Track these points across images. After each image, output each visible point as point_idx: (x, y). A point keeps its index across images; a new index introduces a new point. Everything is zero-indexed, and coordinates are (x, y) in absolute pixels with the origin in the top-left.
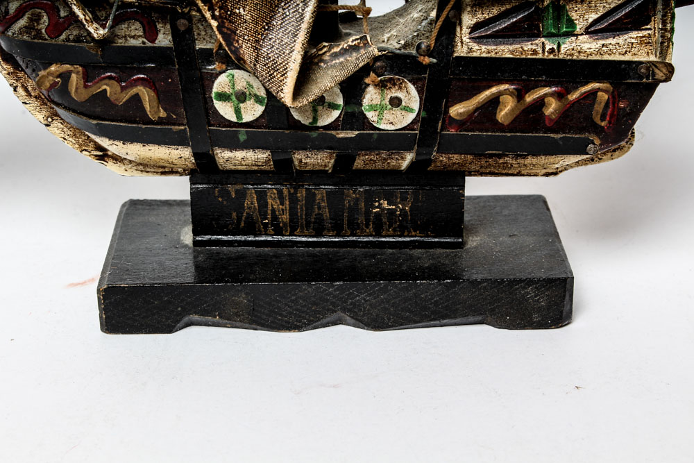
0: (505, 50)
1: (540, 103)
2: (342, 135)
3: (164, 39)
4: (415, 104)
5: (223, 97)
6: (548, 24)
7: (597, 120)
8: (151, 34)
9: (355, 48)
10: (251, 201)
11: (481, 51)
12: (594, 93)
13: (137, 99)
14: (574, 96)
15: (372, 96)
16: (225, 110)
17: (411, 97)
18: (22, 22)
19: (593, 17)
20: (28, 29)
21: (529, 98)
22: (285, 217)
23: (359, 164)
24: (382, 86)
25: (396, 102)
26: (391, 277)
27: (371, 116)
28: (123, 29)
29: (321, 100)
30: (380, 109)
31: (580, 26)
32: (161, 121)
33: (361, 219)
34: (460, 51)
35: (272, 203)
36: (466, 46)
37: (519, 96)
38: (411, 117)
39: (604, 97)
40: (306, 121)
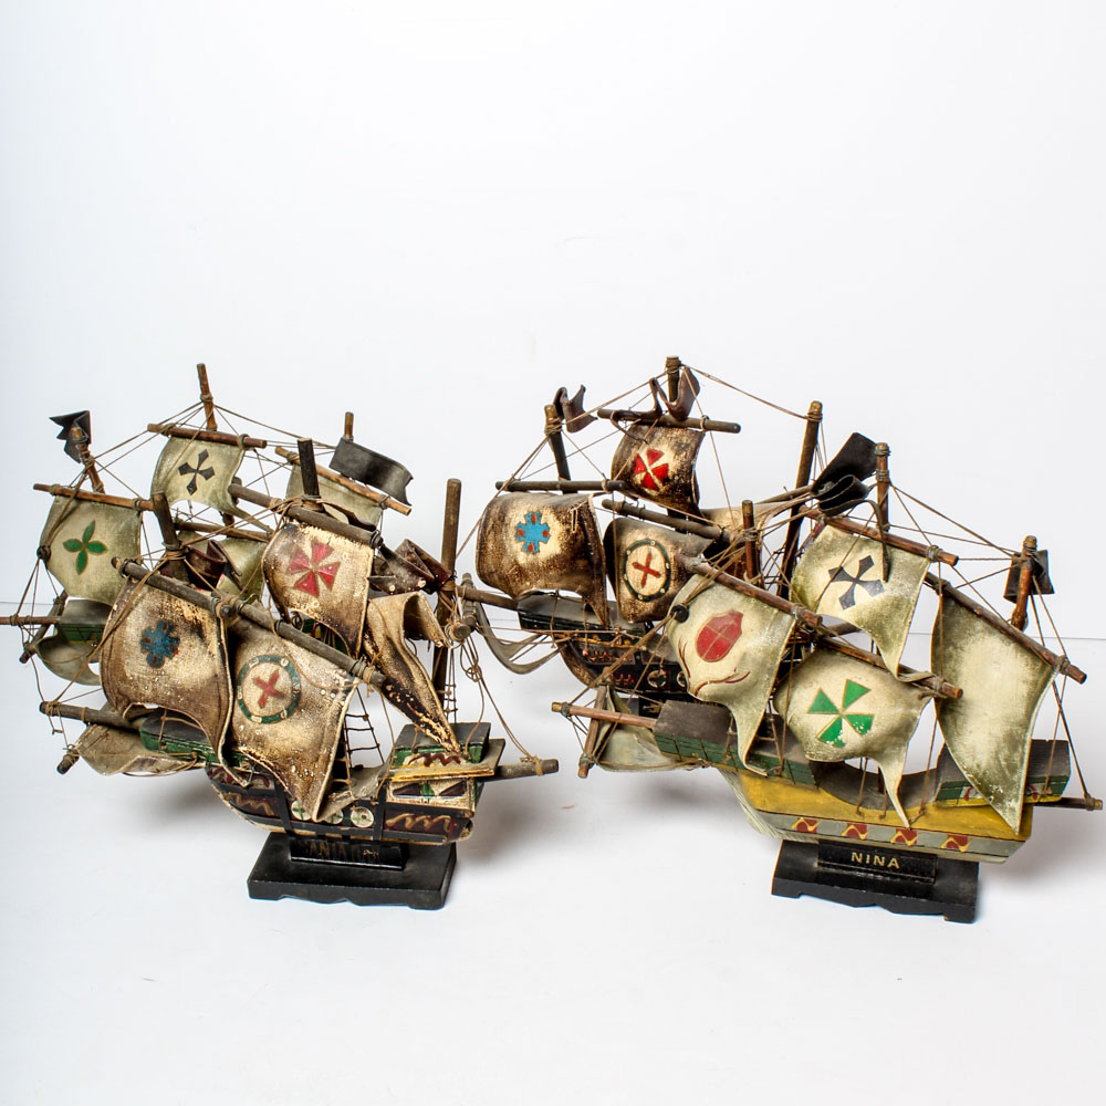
0: (407, 800)
1: (422, 822)
2: (343, 829)
3: (272, 786)
4: (372, 819)
5: (295, 810)
6: (423, 791)
7: (445, 829)
8: (267, 784)
9: (346, 797)
10: (313, 846)
11: (397, 800)
12: (443, 820)
13: (262, 808)
14: (435, 820)
15: (354, 815)
16: (297, 815)
17: (370, 815)
18: (218, 776)
19: (441, 790)
20: (219, 778)
21: (417, 819)
22: (328, 853)
23: (352, 837)
24: (358, 811)
25: (364, 817)
26: (364, 885)
27: (355, 822)
28: (256, 781)
29: (335, 815)
30: (358, 820)
31: (436, 793)
32: (272, 817)
33: (359, 856)
34: (389, 800)
35: (322, 847)
36: (391, 798)
37: (414, 818)
38: (370, 824)
39: (447, 821)
40: (329, 821)
